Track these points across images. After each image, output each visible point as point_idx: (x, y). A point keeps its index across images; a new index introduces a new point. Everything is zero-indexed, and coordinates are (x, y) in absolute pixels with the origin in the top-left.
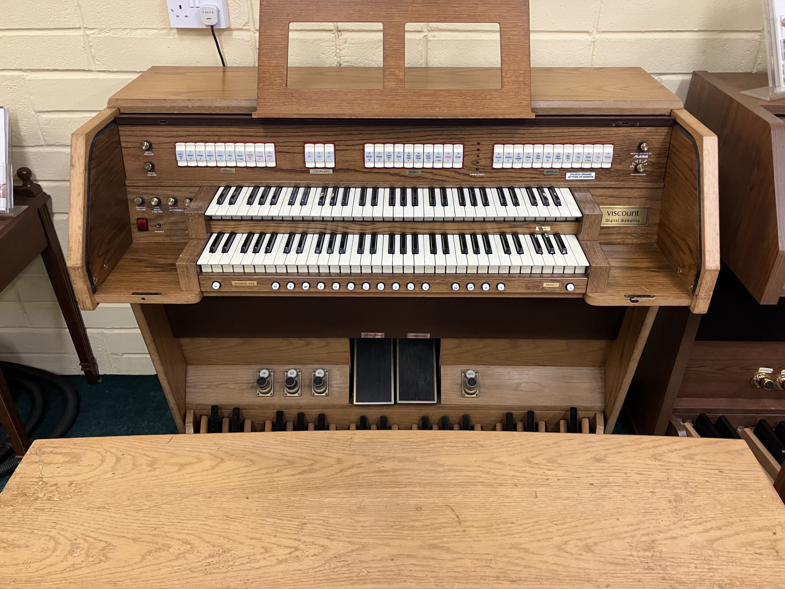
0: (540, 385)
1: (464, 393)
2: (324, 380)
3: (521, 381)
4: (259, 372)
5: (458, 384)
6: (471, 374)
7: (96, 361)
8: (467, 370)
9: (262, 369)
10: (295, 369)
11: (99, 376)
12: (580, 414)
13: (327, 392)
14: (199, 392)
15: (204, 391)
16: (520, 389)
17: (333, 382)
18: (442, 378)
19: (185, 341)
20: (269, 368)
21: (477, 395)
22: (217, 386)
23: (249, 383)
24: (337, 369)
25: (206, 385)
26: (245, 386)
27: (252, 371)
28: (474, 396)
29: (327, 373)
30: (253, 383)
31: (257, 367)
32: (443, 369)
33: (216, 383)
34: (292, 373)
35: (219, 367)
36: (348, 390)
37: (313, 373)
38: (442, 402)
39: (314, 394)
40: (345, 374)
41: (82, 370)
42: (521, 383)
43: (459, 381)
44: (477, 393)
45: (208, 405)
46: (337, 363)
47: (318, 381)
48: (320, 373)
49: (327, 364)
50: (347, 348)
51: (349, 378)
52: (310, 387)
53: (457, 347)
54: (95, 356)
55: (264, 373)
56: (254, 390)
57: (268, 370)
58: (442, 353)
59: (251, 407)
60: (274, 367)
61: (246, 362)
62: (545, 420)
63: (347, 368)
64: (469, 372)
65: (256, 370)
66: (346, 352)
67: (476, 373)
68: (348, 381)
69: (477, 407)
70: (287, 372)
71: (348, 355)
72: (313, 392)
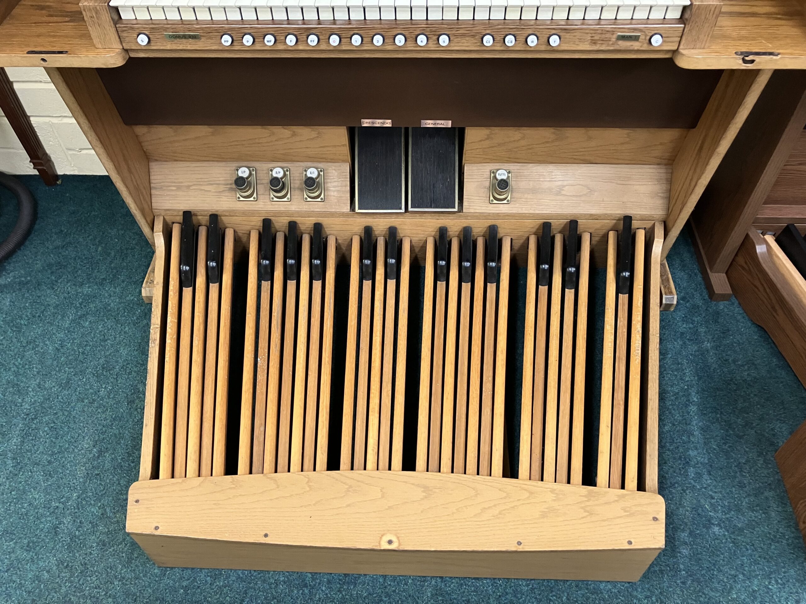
0: (588, 188)
1: (492, 198)
2: (318, 182)
3: (565, 183)
4: (237, 170)
5: (485, 187)
6: (502, 175)
7: (50, 157)
8: (498, 170)
9: (240, 167)
10: (282, 168)
11: (57, 177)
12: (635, 224)
13: (322, 196)
14: (167, 195)
15: (173, 193)
16: (563, 192)
17: (329, 185)
18: (465, 180)
19: (141, 130)
20: (249, 165)
21: (508, 201)
22: (188, 187)
23: (227, 184)
24: (333, 168)
25: (174, 186)
26: (222, 188)
27: (229, 169)
28: (505, 202)
29: (322, 173)
30: (231, 184)
31: (235, 164)
32: (467, 169)
33: (186, 184)
34: (278, 173)
35: (188, 164)
36: (348, 195)
37: (304, 173)
38: (464, 210)
39: (306, 199)
40: (344, 174)
41: (34, 168)
42: (564, 186)
43: (487, 184)
44: (509, 198)
45: (179, 211)
46: (333, 161)
47: (310, 183)
48: (312, 173)
49: (320, 162)
50: (345, 140)
51: (349, 179)
52: (301, 190)
53: (487, 139)
54: (48, 152)
55: (244, 172)
56: (233, 193)
57: (248, 168)
58: (466, 147)
59: (232, 213)
60: (257, 165)
61: (221, 158)
62: (591, 231)
63: (346, 168)
64: (499, 172)
65: (234, 168)
66: (343, 145)
67: (509, 172)
68: (348, 183)
69: (508, 216)
70: (271, 170)
71: (346, 150)
72: (306, 196)
